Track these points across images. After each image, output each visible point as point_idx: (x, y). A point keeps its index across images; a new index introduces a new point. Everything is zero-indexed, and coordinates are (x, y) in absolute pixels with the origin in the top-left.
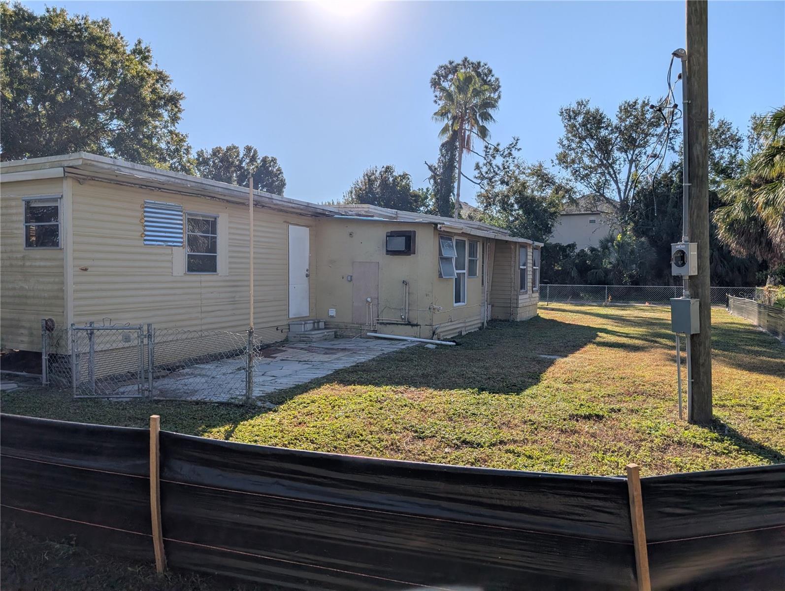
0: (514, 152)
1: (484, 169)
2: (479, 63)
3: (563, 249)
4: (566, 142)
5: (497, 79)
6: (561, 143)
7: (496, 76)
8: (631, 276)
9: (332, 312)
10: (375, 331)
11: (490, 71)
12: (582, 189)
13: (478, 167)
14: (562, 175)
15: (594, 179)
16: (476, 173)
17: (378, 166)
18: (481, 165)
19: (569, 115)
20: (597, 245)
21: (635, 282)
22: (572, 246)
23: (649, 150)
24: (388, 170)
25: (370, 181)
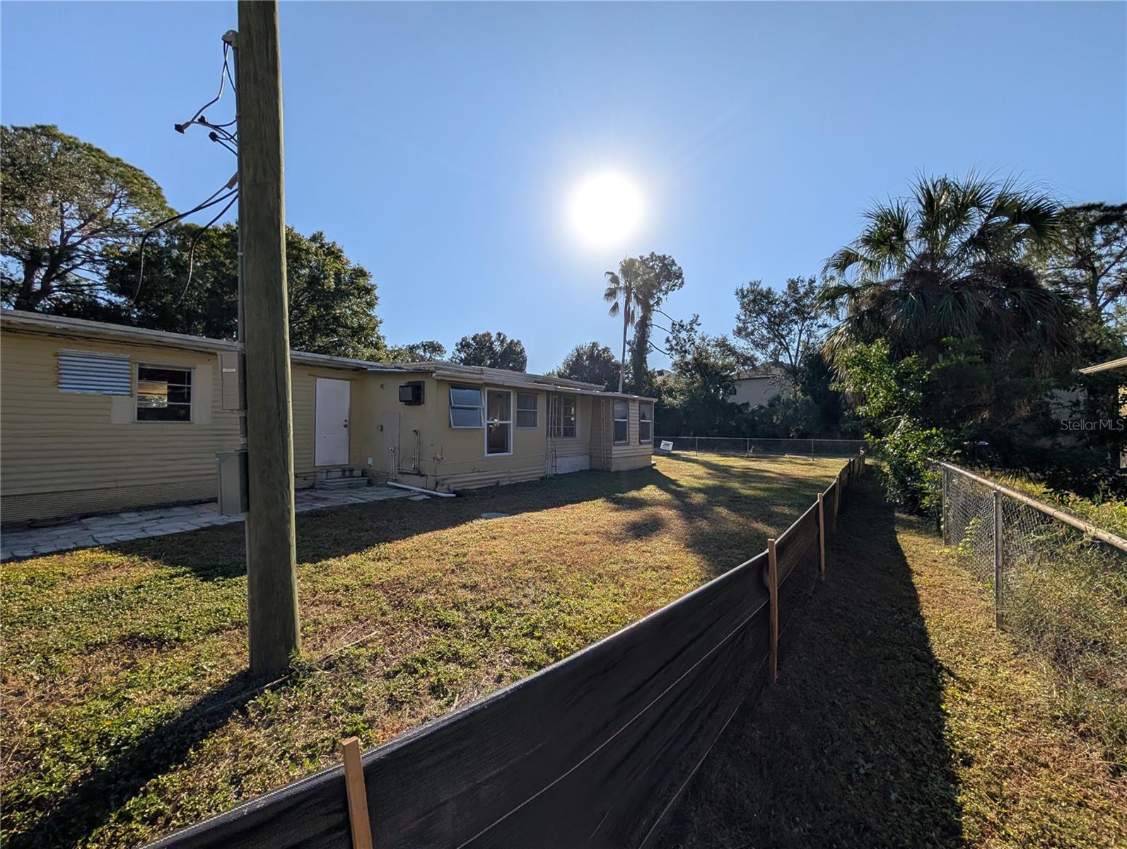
0: (695, 326)
1: (674, 342)
2: (664, 256)
3: (738, 407)
4: (742, 317)
5: (680, 268)
6: (738, 318)
7: (678, 265)
8: (797, 430)
9: (370, 461)
10: (396, 481)
11: (673, 261)
12: (761, 357)
13: (668, 340)
14: (741, 344)
15: (771, 347)
16: (668, 346)
17: (586, 343)
18: (671, 339)
19: (742, 294)
20: (765, 404)
21: (803, 435)
22: (747, 405)
23: (820, 322)
24: (594, 345)
25: (579, 356)
